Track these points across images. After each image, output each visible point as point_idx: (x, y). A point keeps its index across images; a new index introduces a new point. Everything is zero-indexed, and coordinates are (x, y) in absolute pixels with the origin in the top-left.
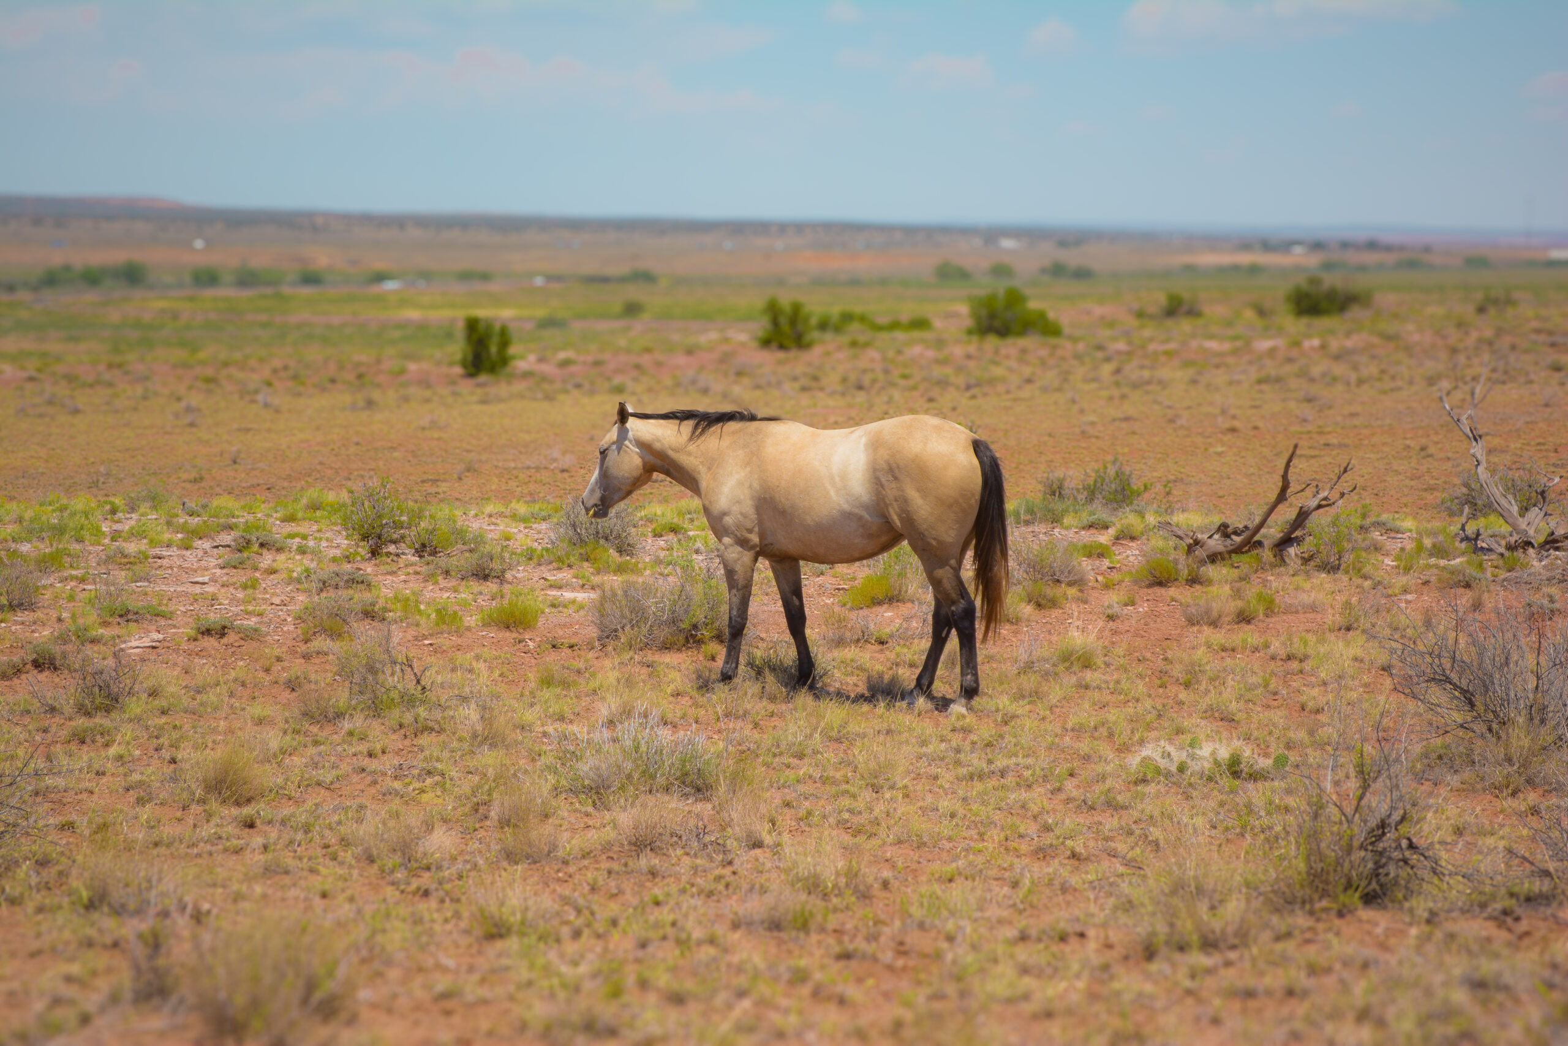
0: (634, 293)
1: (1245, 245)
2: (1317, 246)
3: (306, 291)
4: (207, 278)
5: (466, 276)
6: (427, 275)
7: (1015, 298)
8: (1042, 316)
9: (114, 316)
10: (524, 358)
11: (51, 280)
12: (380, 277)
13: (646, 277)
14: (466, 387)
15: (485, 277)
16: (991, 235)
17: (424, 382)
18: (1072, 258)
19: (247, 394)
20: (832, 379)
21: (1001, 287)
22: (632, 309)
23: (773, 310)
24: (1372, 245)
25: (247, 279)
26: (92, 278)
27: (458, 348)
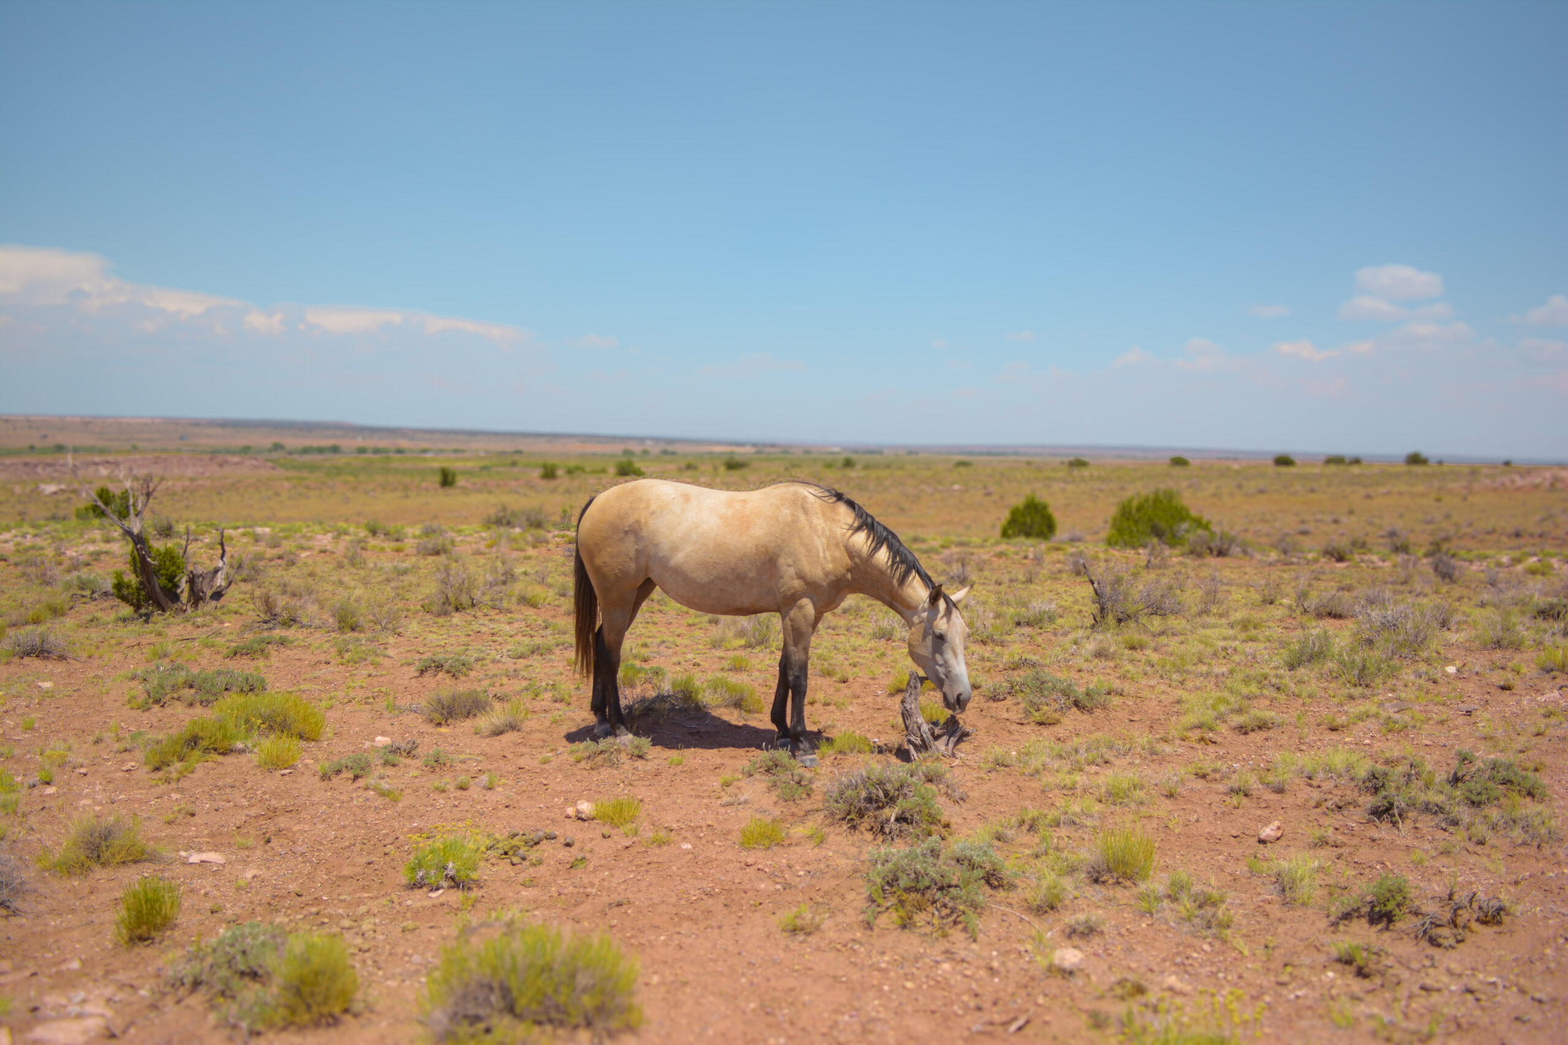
0: (517, 458)
1: (729, 444)
2: (754, 445)
3: (398, 456)
4: (362, 451)
5: (456, 451)
6: (442, 451)
7: (630, 463)
8: (639, 470)
9: (327, 464)
10: (461, 481)
11: (306, 451)
12: (425, 451)
13: (519, 452)
14: (441, 492)
15: (462, 451)
16: (642, 440)
17: (427, 489)
18: (670, 448)
19: (366, 492)
20: (561, 490)
21: (624, 459)
22: (514, 464)
23: (545, 467)
24: (773, 445)
25: (377, 451)
26: (321, 450)
27: (438, 478)
